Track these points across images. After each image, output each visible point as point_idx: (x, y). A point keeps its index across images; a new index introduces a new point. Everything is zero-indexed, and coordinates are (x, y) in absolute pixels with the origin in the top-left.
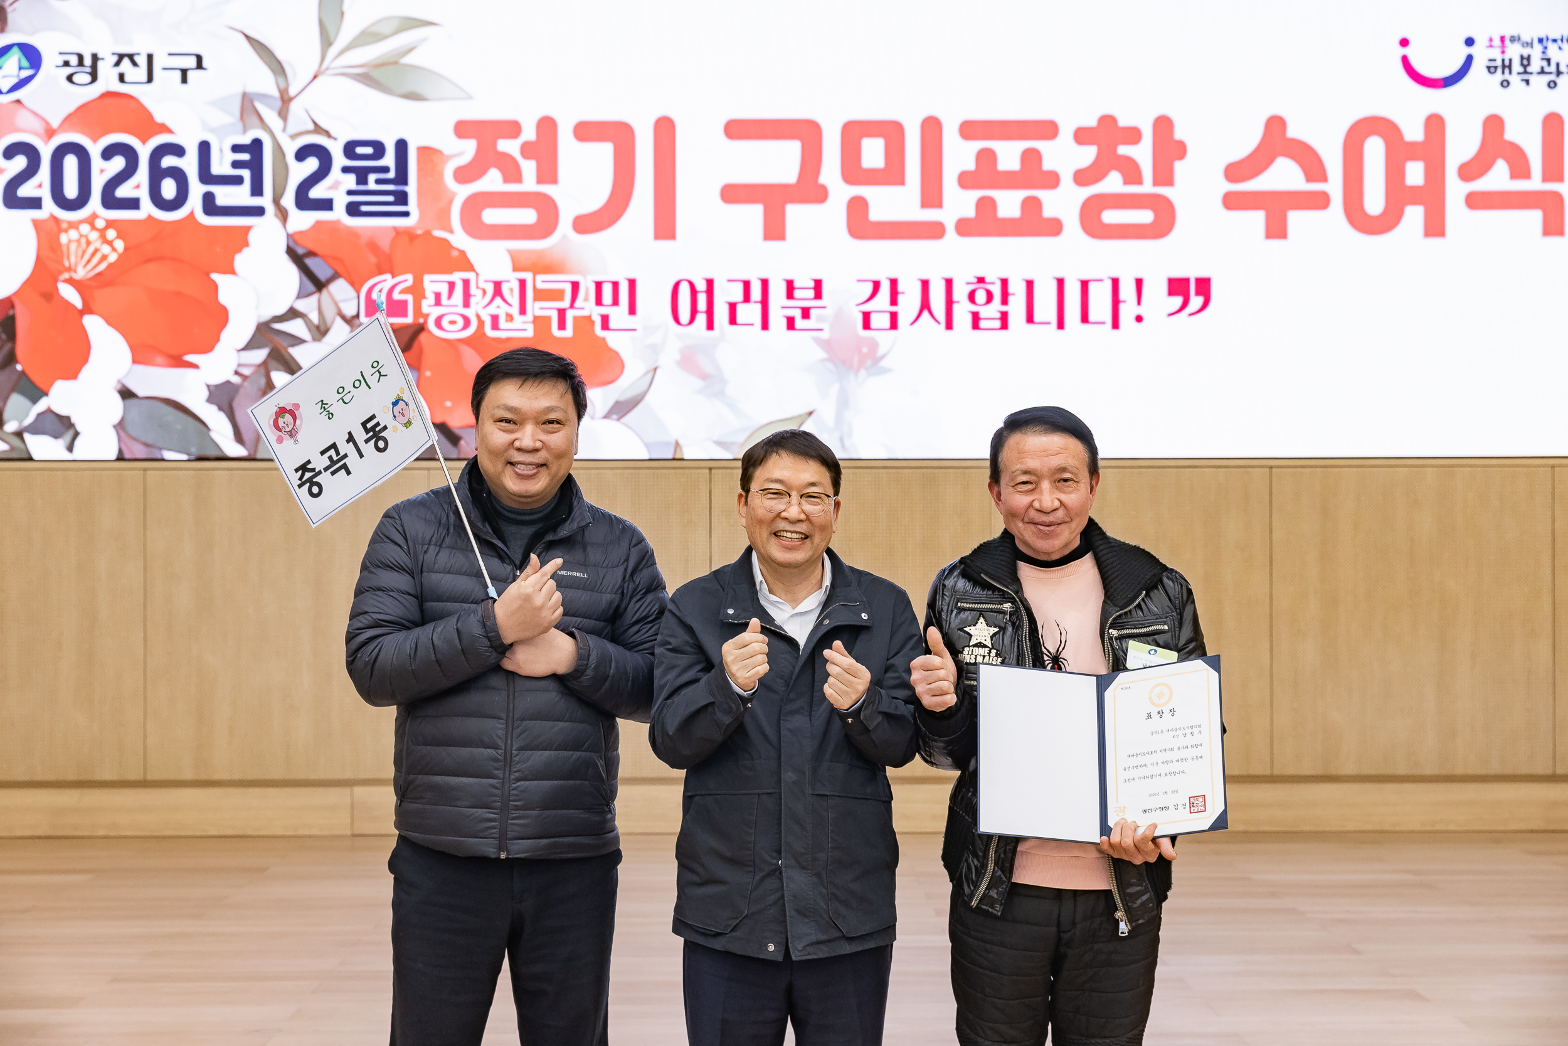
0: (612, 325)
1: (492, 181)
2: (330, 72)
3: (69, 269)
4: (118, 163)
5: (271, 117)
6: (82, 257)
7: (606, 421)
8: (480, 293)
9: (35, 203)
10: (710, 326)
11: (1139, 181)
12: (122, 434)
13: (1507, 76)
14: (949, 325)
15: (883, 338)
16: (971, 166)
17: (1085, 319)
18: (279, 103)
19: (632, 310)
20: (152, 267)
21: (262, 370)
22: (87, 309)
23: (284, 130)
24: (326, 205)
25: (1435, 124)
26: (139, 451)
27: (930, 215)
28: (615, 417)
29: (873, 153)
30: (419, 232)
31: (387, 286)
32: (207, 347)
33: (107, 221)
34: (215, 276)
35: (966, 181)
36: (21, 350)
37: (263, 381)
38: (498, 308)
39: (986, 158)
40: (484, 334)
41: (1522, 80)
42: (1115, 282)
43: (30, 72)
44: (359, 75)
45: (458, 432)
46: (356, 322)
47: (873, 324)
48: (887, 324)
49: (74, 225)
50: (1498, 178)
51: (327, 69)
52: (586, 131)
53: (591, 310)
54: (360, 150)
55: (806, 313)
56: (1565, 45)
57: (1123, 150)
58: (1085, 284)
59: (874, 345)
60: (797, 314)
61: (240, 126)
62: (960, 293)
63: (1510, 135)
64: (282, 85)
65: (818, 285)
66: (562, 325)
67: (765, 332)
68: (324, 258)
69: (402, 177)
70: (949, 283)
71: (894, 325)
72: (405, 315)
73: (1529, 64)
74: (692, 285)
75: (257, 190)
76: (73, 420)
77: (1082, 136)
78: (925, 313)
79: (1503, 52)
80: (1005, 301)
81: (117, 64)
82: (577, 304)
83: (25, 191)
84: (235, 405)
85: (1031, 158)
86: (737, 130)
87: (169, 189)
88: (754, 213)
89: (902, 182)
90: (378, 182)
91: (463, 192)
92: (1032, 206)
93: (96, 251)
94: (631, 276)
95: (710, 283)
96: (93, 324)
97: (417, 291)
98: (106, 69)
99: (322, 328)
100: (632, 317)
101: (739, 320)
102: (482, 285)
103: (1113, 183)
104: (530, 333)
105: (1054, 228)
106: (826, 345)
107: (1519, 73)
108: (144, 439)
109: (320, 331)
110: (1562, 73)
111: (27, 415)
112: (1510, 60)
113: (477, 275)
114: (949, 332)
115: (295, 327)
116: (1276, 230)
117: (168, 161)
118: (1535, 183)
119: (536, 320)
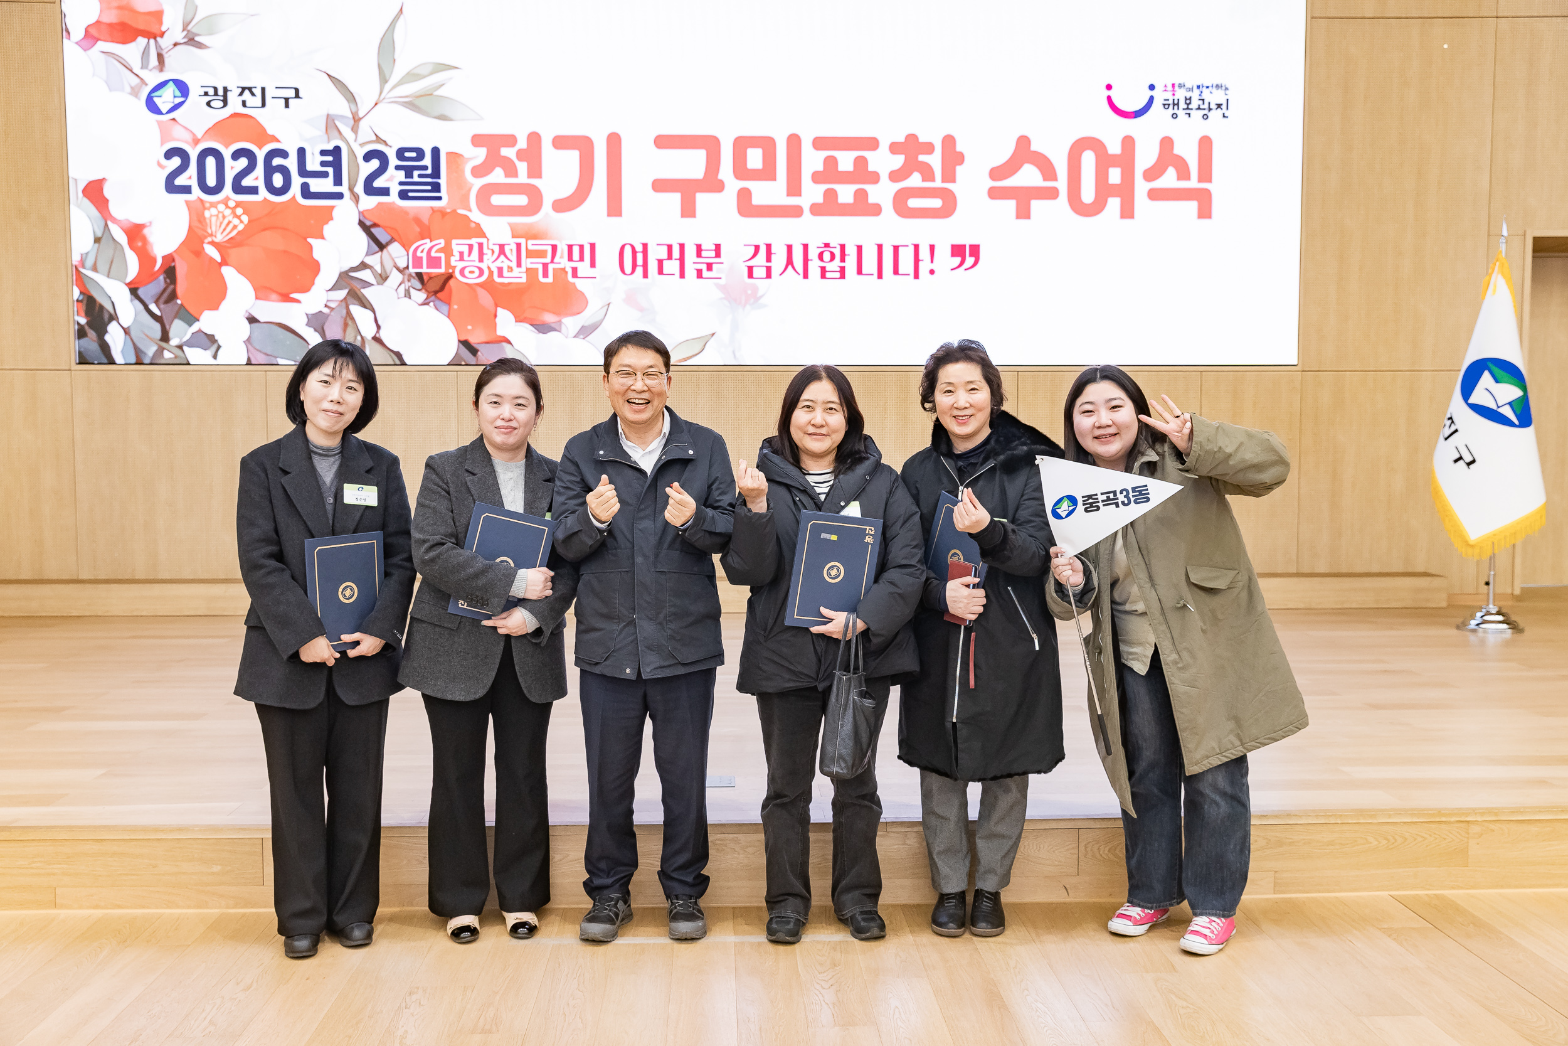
0: (579, 275)
1: (497, 176)
2: (385, 101)
3: (211, 235)
4: (243, 162)
5: (346, 131)
6: (220, 227)
7: (575, 338)
8: (490, 252)
9: (187, 190)
10: (645, 275)
11: (933, 180)
12: (250, 347)
13: (1176, 111)
14: (806, 276)
15: (763, 284)
16: (820, 168)
17: (896, 271)
18: (352, 122)
19: (593, 265)
20: (267, 233)
21: (344, 304)
22: (224, 262)
23: (356, 140)
24: (385, 192)
25: (1128, 143)
26: (261, 359)
27: (793, 201)
28: (582, 337)
29: (755, 158)
30: (448, 211)
31: (427, 247)
32: (306, 289)
33: (236, 202)
34: (310, 240)
35: (817, 178)
36: (180, 290)
37: (344, 311)
38: (503, 262)
39: (831, 162)
40: (493, 280)
41: (1186, 114)
42: (916, 247)
43: (182, 99)
44: (405, 102)
45: (476, 346)
46: (407, 271)
47: (754, 276)
48: (765, 276)
49: (214, 205)
50: (1169, 179)
51: (384, 99)
52: (561, 142)
53: (565, 264)
54: (407, 154)
55: (710, 267)
56: (1214, 90)
57: (922, 158)
58: (896, 249)
59: (755, 289)
60: (704, 267)
61: (326, 137)
62: (813, 254)
63: (1177, 151)
64: (354, 110)
65: (718, 248)
66: (545, 275)
67: (682, 280)
68: (385, 228)
69: (436, 173)
70: (806, 247)
71: (769, 275)
72: (441, 268)
73: (1190, 103)
74: (633, 248)
75: (338, 181)
76: (216, 338)
77: (895, 148)
78: (790, 267)
79: (1174, 95)
80: (843, 260)
81: (241, 94)
82: (555, 261)
83: (180, 181)
84: (325, 328)
85: (861, 162)
86: (663, 142)
87: (278, 180)
88: (675, 199)
89: (774, 179)
90: (420, 176)
91: (478, 183)
92: (861, 195)
93: (229, 222)
94: (592, 241)
95: (645, 246)
96: (228, 272)
97: (447, 250)
98: (233, 97)
99: (384, 276)
100: (593, 269)
101: (665, 272)
102: (491, 247)
103: (915, 180)
104: (524, 280)
105: (876, 210)
106: (722, 288)
107: (1184, 109)
108: (265, 351)
109: (383, 278)
110: (1211, 109)
111: (186, 334)
112: (1178, 100)
113: (488, 240)
114: (806, 280)
115: (365, 275)
116: (1023, 213)
117: (277, 161)
118: (1193, 183)
119: (528, 270)
